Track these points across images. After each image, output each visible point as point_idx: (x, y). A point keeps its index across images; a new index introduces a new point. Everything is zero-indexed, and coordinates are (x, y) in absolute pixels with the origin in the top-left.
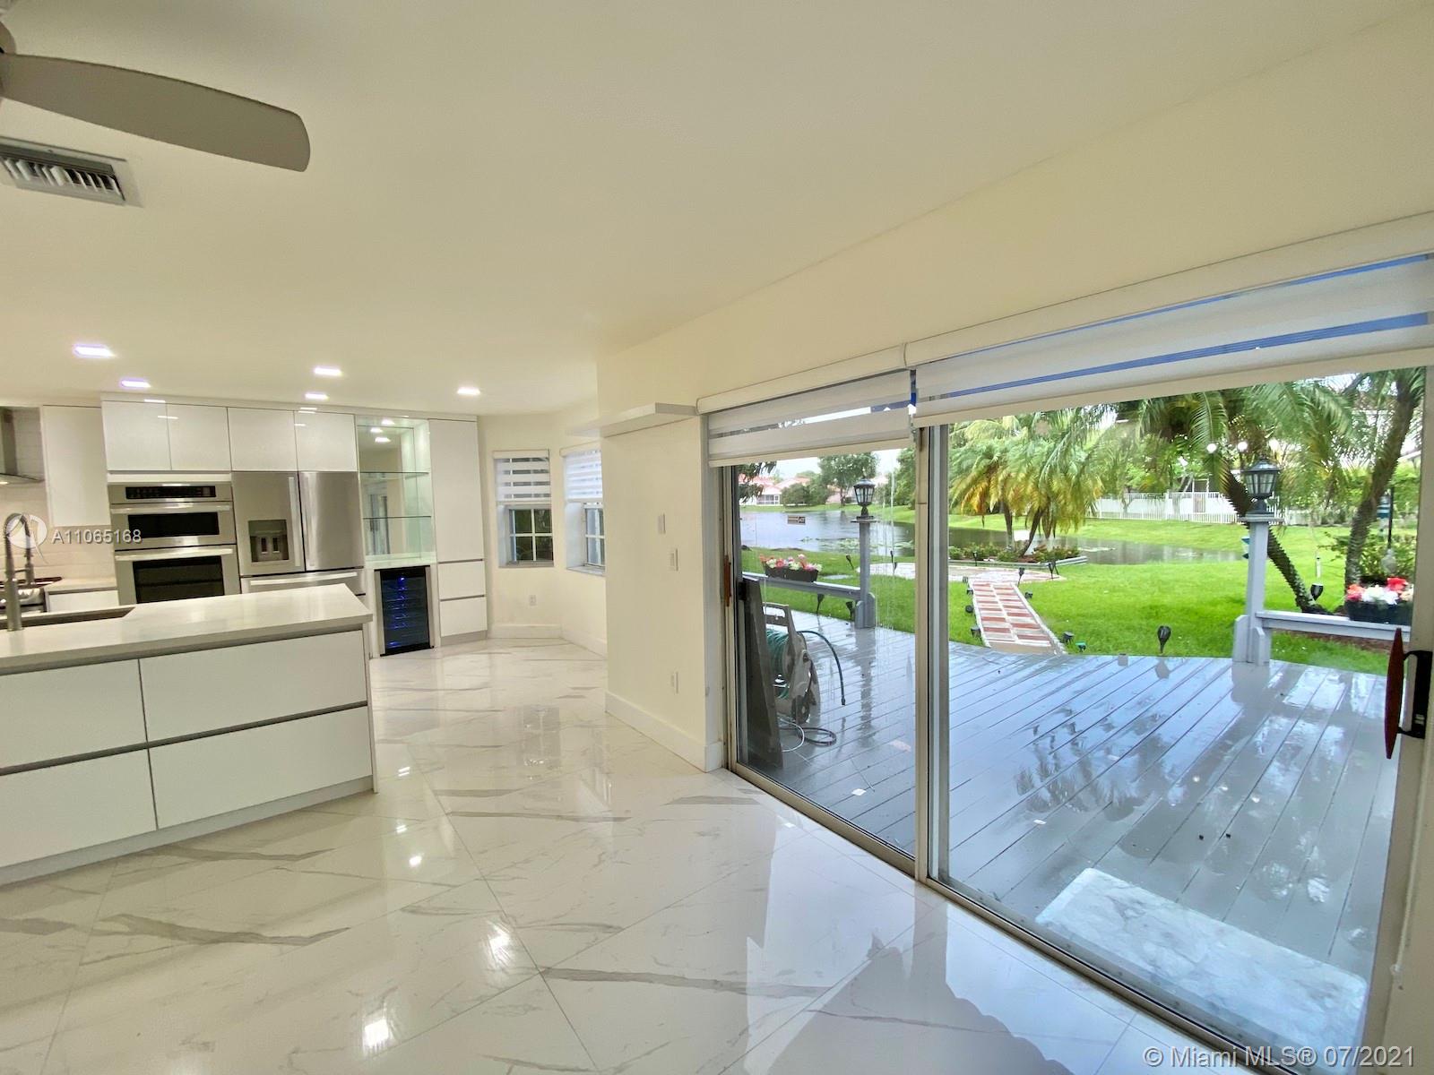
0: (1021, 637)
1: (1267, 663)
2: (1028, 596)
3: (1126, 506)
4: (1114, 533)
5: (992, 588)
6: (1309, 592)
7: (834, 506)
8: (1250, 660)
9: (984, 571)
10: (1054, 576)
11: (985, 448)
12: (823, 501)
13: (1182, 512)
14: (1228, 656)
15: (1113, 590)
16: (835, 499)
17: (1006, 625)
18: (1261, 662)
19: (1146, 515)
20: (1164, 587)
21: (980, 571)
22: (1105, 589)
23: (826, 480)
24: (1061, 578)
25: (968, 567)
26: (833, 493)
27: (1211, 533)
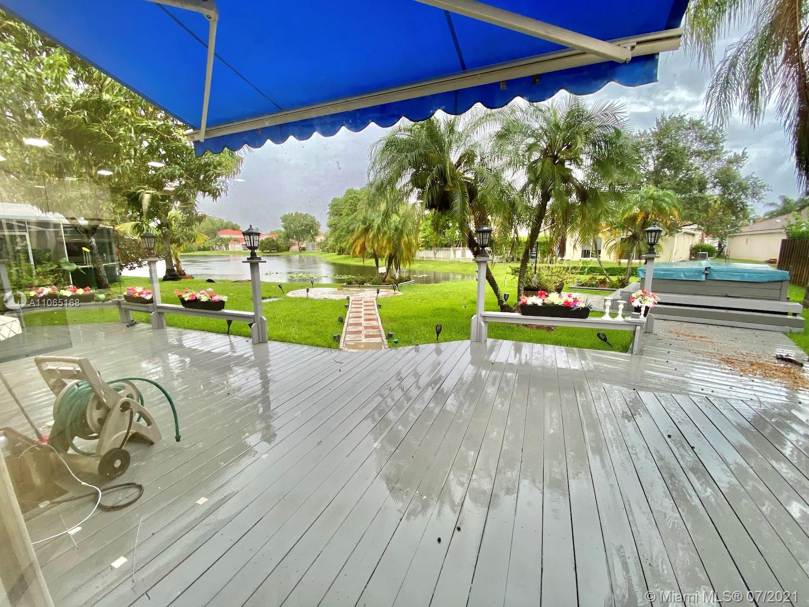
0: (367, 336)
1: (486, 341)
2: (379, 306)
3: (435, 254)
4: (430, 267)
5: (362, 302)
6: (503, 297)
7: (295, 253)
8: (478, 340)
9: (363, 291)
10: (397, 292)
11: (362, 218)
12: (288, 249)
13: (457, 257)
14: (469, 338)
15: (423, 299)
16: (295, 248)
17: (361, 328)
18: (483, 341)
19: (443, 258)
20: (445, 296)
21: (360, 291)
22: (419, 299)
23: (288, 236)
24: (400, 293)
25: (355, 289)
26: (294, 244)
27: (467, 266)
